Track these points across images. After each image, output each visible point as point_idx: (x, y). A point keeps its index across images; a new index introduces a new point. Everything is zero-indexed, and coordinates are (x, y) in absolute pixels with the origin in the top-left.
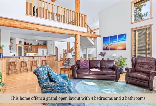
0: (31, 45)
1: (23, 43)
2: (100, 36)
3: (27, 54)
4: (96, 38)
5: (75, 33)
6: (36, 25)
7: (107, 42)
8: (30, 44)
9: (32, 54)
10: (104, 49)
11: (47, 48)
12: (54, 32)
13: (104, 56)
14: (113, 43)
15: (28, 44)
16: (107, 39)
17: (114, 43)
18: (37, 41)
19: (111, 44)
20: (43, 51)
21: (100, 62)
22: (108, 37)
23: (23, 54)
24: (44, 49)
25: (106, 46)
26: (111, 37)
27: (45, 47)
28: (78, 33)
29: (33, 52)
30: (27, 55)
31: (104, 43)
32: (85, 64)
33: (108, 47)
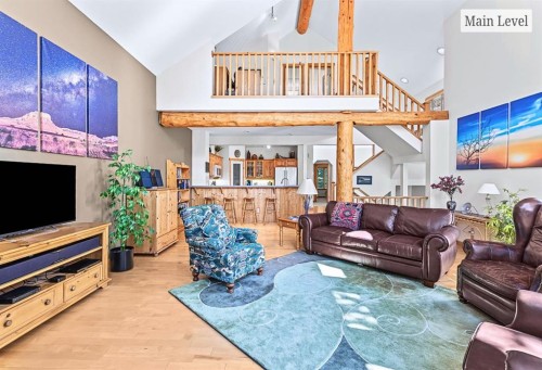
0: (261, 158)
1: (243, 156)
2: (446, 116)
3: (254, 182)
4: (427, 123)
5: (335, 118)
6: (231, 116)
7: (469, 135)
8: (258, 156)
9: (264, 182)
10: (460, 167)
11: (296, 166)
12: (274, 125)
13: (456, 194)
14: (489, 138)
15: (254, 158)
16: (470, 124)
17: (496, 141)
18: (269, 147)
19: (482, 143)
20: (285, 172)
21: (395, 212)
22: (474, 117)
23: (243, 181)
24: (288, 169)
25: (465, 151)
26: (485, 113)
27: (292, 163)
28: (347, 116)
29: (266, 178)
30: (253, 185)
31: (459, 140)
32: (347, 213)
33: (474, 157)
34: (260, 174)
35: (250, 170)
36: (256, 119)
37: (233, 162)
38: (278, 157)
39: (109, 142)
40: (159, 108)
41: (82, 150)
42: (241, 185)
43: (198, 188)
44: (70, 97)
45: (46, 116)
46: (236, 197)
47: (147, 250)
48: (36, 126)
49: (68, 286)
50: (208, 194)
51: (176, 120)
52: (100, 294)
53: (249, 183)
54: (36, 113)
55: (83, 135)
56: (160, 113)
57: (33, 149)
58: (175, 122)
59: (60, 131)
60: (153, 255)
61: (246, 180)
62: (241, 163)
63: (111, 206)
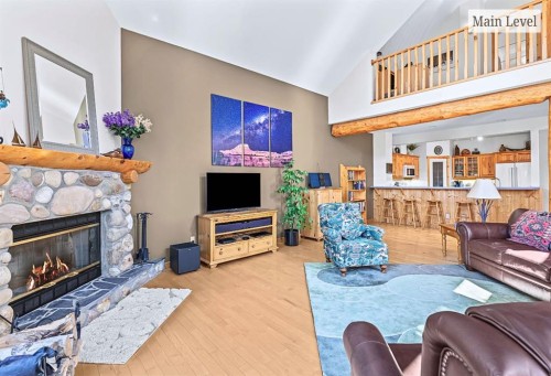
0: (476, 153)
1: (447, 151)
3: (464, 182)
8: (472, 150)
15: (466, 152)
23: (447, 183)
29: (482, 176)
30: (463, 187)
32: (536, 227)
34: (473, 172)
35: (458, 169)
36: (418, 116)
37: (432, 161)
38: (503, 149)
39: (286, 155)
40: (330, 122)
41: (267, 163)
42: (445, 186)
43: (379, 189)
44: (260, 132)
45: (247, 146)
46: (418, 200)
47: (312, 236)
48: (241, 152)
49: (251, 244)
50: (389, 195)
51: (343, 130)
52: (270, 255)
53: (458, 184)
54: (241, 145)
55: (267, 154)
56: (332, 126)
57: (240, 165)
58: (342, 132)
59: (254, 153)
60: (316, 240)
61: (452, 181)
62: (444, 161)
63: (287, 199)
